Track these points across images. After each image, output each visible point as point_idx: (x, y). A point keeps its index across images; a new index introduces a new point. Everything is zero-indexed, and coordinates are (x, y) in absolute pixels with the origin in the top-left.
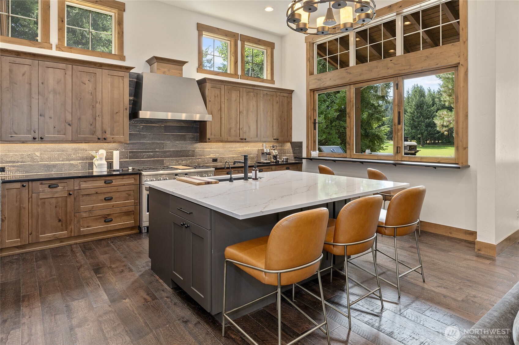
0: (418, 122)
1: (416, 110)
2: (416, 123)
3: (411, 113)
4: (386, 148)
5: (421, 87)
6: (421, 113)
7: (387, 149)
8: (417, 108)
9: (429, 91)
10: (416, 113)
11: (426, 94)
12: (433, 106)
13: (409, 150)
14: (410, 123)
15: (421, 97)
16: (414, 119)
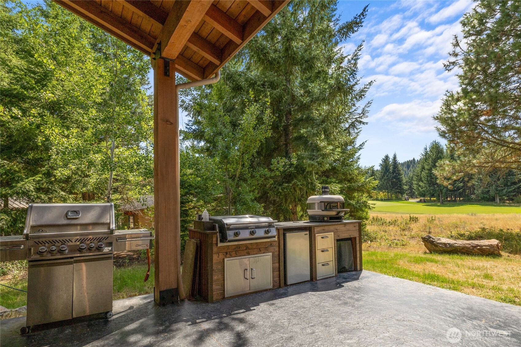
3: (429, 170)
14: (427, 181)
15: (439, 153)
16: (431, 176)
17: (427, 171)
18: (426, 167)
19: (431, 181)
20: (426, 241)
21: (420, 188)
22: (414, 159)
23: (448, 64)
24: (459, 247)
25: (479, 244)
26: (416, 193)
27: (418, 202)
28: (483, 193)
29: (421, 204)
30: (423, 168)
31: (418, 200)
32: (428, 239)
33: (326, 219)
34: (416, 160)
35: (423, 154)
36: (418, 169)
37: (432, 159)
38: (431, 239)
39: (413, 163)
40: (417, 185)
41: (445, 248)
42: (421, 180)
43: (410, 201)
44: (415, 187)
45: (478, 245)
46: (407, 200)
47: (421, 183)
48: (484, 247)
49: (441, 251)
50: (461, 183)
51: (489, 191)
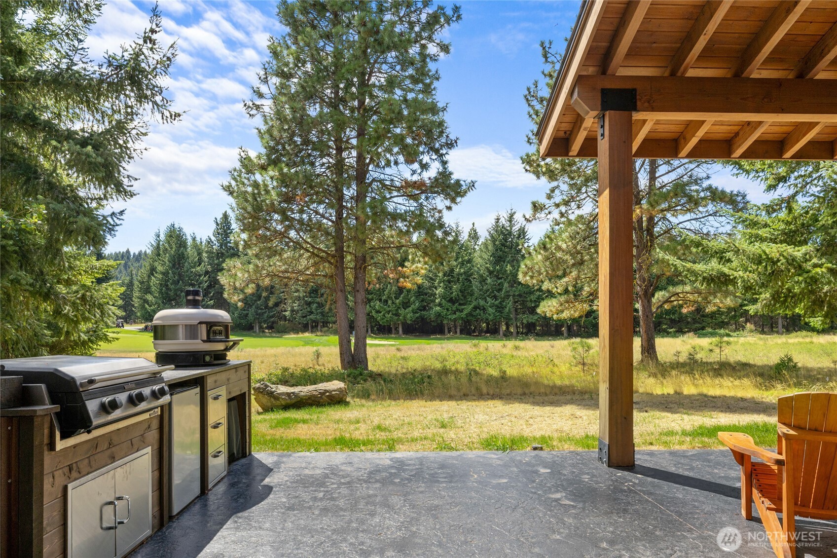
0: (176, 290)
1: (171, 268)
2: (172, 293)
3: (163, 274)
4: (115, 335)
5: (180, 230)
6: (180, 275)
7: (117, 339)
8: (174, 265)
9: (194, 239)
10: (171, 275)
11: (189, 244)
12: (199, 265)
13: (205, 338)
14: (161, 292)
15: (180, 247)
16: (167, 285)
17: (160, 276)
18: (160, 268)
19: (167, 294)
20: (262, 392)
21: (147, 306)
22: (128, 252)
23: (251, 105)
24: (306, 396)
25: (327, 388)
26: (139, 314)
27: (142, 331)
28: (239, 317)
29: (147, 333)
30: (153, 270)
31: (142, 326)
32: (264, 389)
33: (208, 358)
34: (132, 254)
35: (153, 243)
36: (144, 271)
37: (170, 256)
38: (269, 388)
39: (125, 258)
40: (141, 299)
41: (289, 401)
42: (147, 290)
43: (125, 328)
44: (136, 302)
45: (326, 391)
46: (120, 327)
47: (149, 297)
48: (333, 393)
49: (282, 405)
50: (211, 300)
51: (248, 314)
